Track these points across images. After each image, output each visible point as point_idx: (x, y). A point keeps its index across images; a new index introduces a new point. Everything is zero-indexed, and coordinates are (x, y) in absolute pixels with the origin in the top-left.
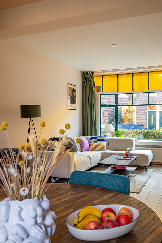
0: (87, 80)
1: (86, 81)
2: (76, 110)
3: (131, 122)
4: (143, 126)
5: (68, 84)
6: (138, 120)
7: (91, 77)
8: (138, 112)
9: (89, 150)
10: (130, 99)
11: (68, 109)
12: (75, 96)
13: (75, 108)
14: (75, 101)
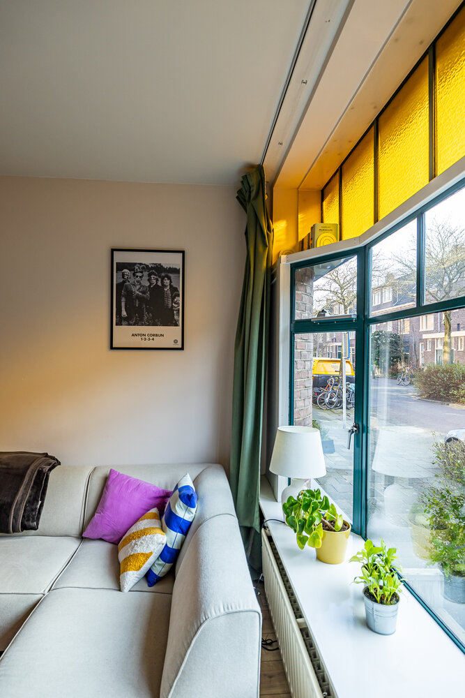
2: (182, 349)
5: (112, 251)
11: (112, 348)
12: (178, 296)
13: (176, 341)
14: (178, 312)
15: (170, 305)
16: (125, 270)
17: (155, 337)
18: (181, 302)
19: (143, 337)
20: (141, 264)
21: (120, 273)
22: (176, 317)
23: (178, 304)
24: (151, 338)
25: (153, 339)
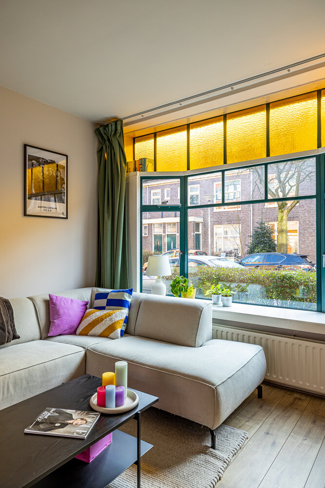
0: (107, 142)
1: (104, 146)
2: (67, 218)
3: (285, 249)
4: (304, 257)
5: (25, 146)
6: (303, 246)
7: (113, 133)
8: (302, 231)
9: (74, 333)
10: (282, 208)
11: (25, 214)
12: (64, 184)
13: (63, 214)
14: (64, 195)
15: (60, 189)
16: (34, 161)
17: (52, 209)
18: (66, 188)
19: (45, 209)
20: (43, 159)
21: (30, 163)
22: (63, 197)
23: (64, 189)
24: (50, 210)
25: (51, 211)
